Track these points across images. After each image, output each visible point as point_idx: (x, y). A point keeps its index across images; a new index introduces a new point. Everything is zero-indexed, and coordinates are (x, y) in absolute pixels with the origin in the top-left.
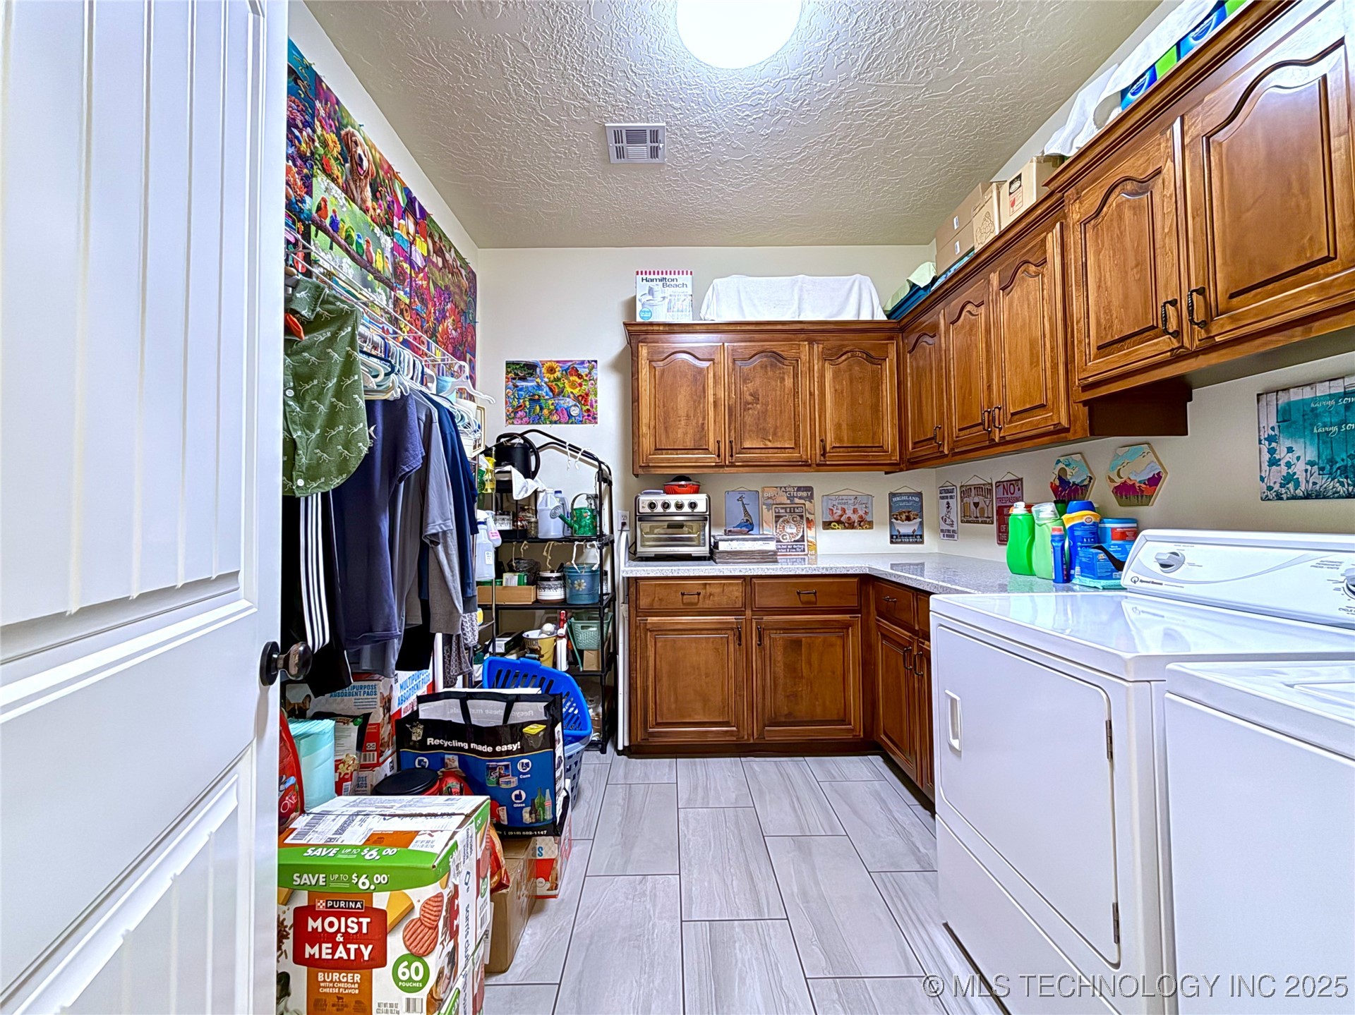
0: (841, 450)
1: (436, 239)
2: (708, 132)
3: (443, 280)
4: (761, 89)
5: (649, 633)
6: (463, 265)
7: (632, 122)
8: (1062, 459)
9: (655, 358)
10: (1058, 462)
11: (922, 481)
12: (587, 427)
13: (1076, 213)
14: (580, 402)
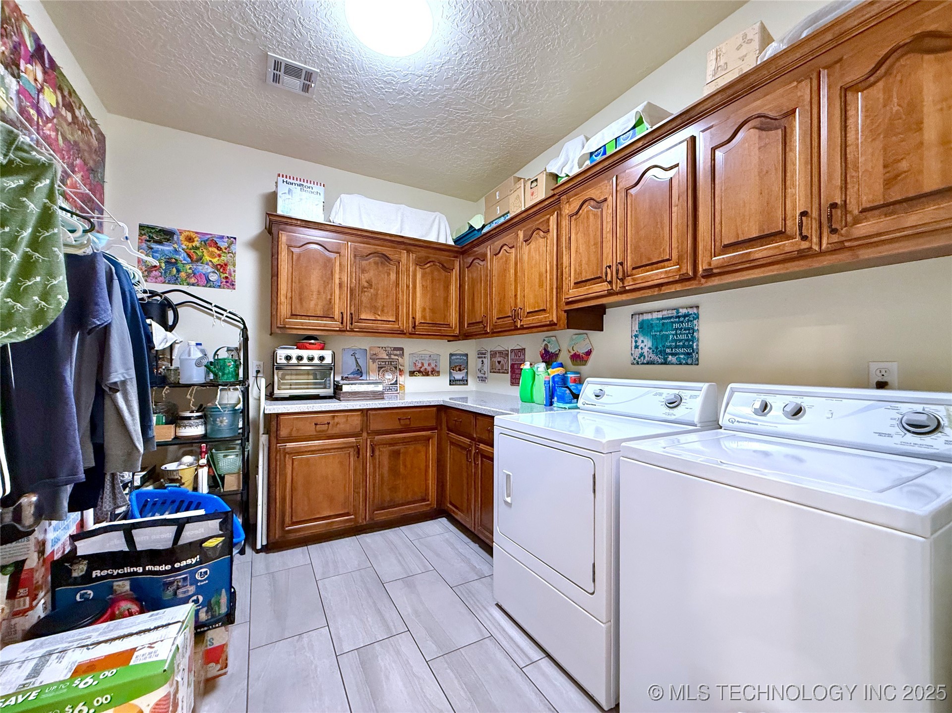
0: (425, 325)
1: (66, 93)
2: (351, 89)
3: (72, 135)
4: (395, 74)
5: (287, 456)
6: (93, 125)
7: (292, 60)
8: (546, 339)
9: (293, 244)
10: (544, 340)
11: (468, 347)
12: (226, 292)
13: (567, 210)
14: (218, 270)
